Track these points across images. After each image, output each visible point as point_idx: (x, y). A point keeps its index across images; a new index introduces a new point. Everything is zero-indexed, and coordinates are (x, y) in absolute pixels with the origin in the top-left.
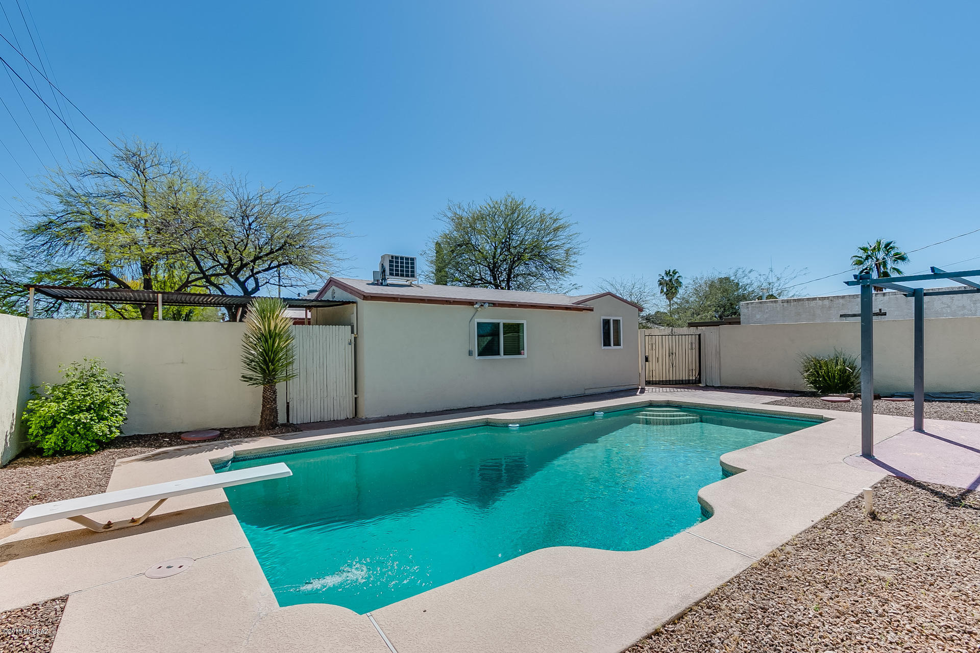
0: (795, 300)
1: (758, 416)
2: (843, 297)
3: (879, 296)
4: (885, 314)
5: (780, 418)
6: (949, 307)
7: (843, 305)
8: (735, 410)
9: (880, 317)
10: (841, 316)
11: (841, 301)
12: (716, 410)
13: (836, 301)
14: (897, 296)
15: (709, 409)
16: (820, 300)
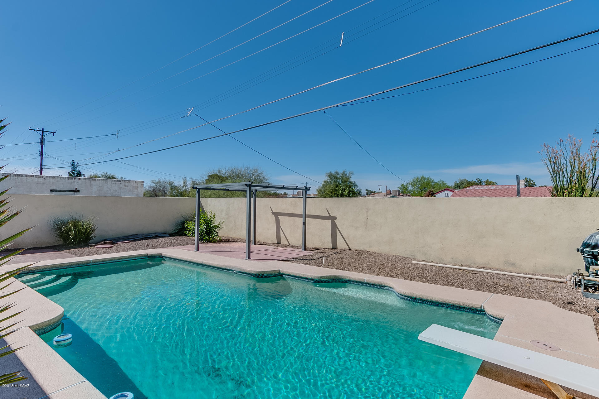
0: (15, 175)
1: (108, 263)
2: (54, 177)
3: (76, 179)
4: (78, 191)
5: (123, 261)
6: (110, 190)
7: (53, 183)
8: (91, 263)
9: (76, 193)
10: (51, 191)
11: (52, 180)
12: (72, 266)
13: (48, 180)
14: (86, 181)
15: (65, 267)
16: (36, 177)
